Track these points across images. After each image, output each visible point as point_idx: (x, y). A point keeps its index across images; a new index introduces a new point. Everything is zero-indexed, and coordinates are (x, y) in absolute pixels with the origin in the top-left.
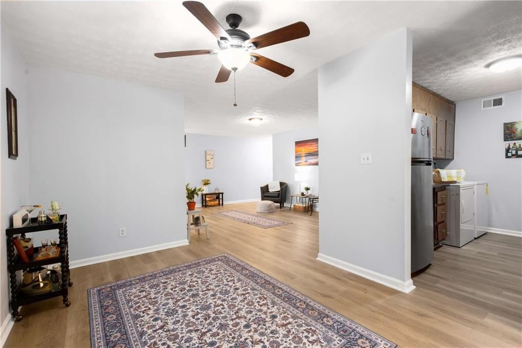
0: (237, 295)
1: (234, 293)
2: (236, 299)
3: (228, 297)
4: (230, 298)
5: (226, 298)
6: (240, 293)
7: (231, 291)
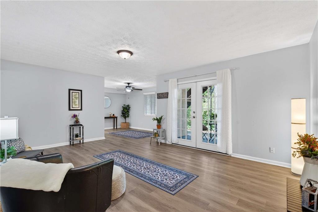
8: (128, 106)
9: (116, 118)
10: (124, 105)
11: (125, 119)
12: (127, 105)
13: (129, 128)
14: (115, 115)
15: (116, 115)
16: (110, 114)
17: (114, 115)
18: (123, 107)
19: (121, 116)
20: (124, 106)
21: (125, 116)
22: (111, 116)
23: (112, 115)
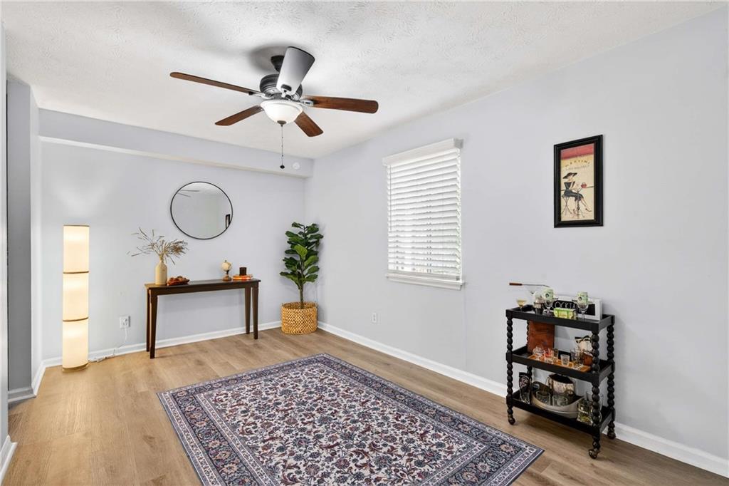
0: (282, 438)
1: (287, 440)
2: (285, 432)
3: (297, 434)
4: (294, 433)
5: (300, 433)
6: (277, 442)
7: (291, 446)
8: (313, 229)
9: (255, 284)
10: (295, 225)
11: (301, 288)
12: (310, 224)
13: (318, 331)
14: (248, 272)
15: (253, 274)
16: (226, 266)
17: (243, 271)
18: (288, 233)
19: (282, 274)
20: (296, 231)
21: (300, 276)
22: (231, 275)
23: (235, 273)
